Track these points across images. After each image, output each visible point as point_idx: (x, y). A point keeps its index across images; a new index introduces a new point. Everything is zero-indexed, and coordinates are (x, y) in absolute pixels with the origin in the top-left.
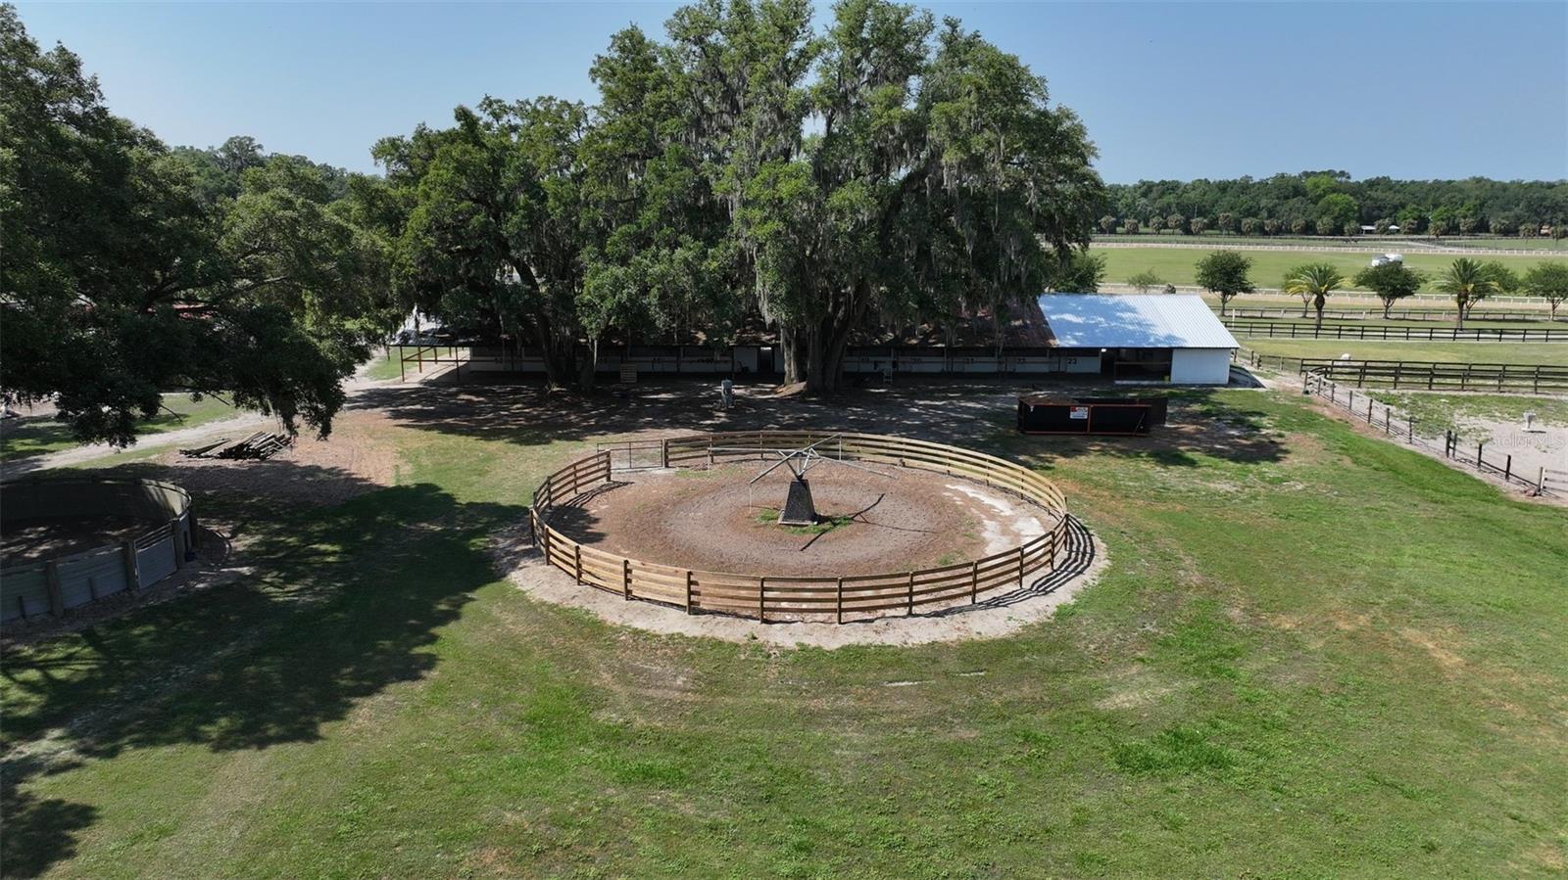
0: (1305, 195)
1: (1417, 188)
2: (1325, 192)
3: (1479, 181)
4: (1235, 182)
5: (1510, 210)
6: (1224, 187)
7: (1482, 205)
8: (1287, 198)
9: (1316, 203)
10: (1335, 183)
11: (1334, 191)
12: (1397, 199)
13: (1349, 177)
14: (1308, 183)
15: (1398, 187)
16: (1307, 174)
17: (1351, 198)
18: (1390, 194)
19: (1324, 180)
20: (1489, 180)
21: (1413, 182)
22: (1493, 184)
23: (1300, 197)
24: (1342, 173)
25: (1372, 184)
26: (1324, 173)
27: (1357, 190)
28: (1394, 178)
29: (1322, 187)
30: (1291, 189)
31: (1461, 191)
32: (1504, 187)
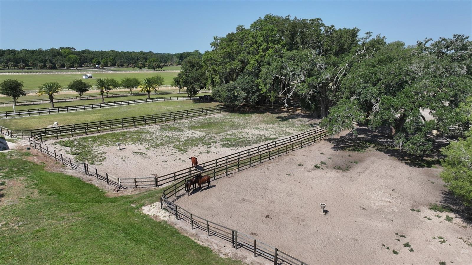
0: (61, 55)
1: (97, 53)
2: (68, 54)
3: (113, 51)
4: (36, 50)
5: (122, 59)
6: (33, 52)
7: (114, 58)
8: (56, 56)
9: (66, 58)
10: (71, 51)
11: (71, 54)
12: (91, 56)
13: (75, 50)
14: (62, 51)
15: (91, 53)
16: (61, 48)
17: (77, 56)
18: (89, 55)
19: (67, 50)
20: (115, 51)
21: (96, 51)
22: (116, 52)
23: (60, 56)
24: (73, 48)
25: (84, 52)
26: (67, 48)
27: (79, 53)
28: (90, 50)
29: (67, 52)
30: (56, 53)
31: (108, 54)
32: (119, 53)
